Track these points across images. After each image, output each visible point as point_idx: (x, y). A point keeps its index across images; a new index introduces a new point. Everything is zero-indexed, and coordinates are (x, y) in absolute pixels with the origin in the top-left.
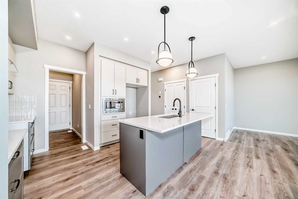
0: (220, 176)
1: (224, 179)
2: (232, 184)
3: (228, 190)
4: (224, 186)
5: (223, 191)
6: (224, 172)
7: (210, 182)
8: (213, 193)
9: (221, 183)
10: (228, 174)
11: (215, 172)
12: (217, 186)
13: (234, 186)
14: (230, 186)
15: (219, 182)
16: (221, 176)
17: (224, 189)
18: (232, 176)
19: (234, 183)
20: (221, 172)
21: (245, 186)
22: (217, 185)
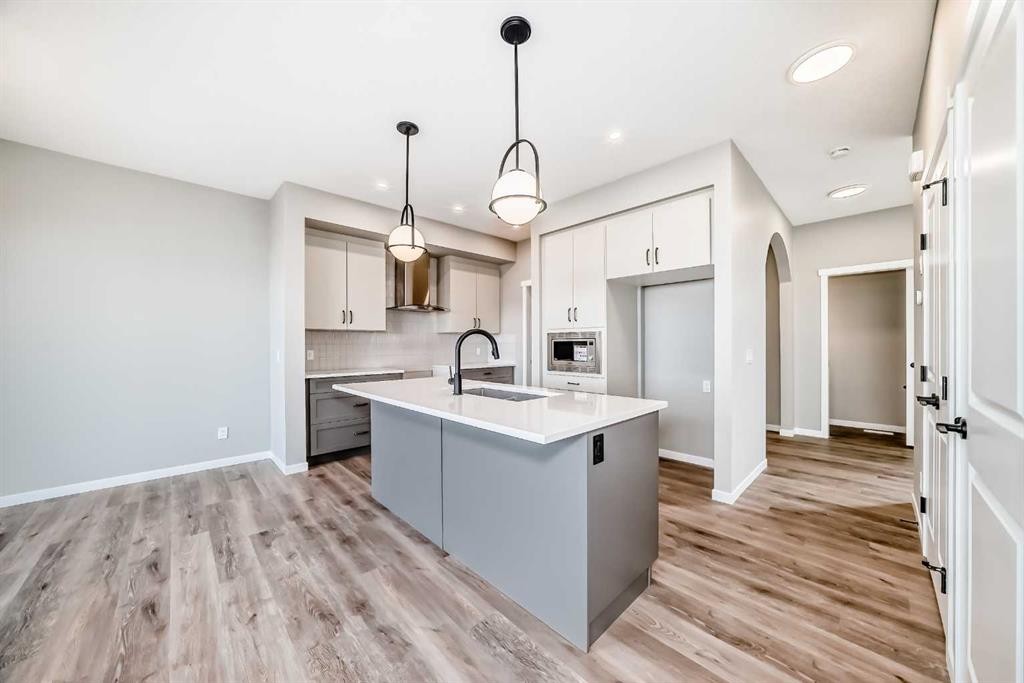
0: (342, 607)
1: (325, 613)
2: (297, 616)
3: (294, 597)
4: (308, 596)
5: (302, 584)
6: (347, 630)
7: (341, 573)
8: (313, 564)
9: (322, 596)
10: (331, 635)
11: (363, 605)
12: (319, 581)
13: (288, 618)
14: (297, 609)
15: (326, 591)
16: (338, 610)
17: (303, 590)
18: (318, 644)
19: (297, 627)
20: (354, 624)
21: (263, 649)
22: (323, 584)
